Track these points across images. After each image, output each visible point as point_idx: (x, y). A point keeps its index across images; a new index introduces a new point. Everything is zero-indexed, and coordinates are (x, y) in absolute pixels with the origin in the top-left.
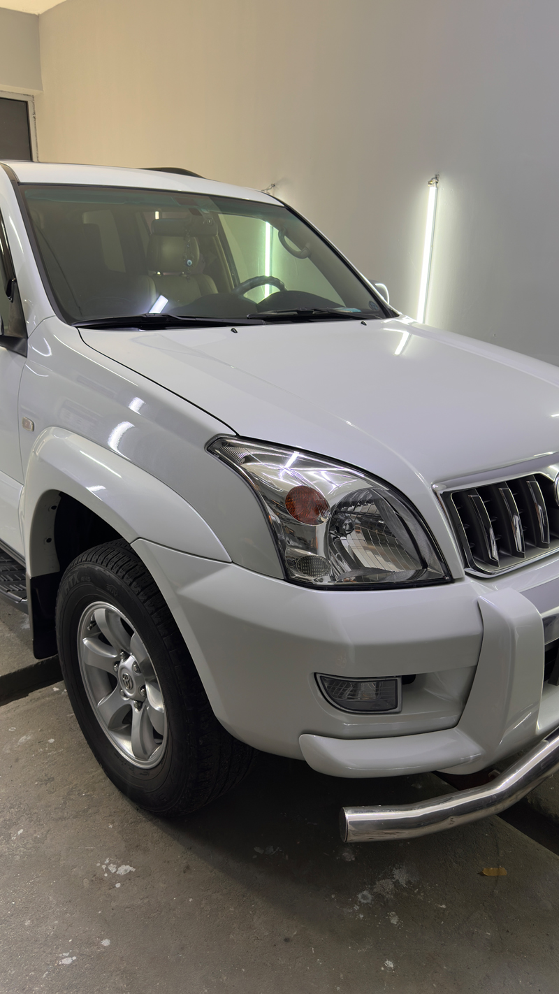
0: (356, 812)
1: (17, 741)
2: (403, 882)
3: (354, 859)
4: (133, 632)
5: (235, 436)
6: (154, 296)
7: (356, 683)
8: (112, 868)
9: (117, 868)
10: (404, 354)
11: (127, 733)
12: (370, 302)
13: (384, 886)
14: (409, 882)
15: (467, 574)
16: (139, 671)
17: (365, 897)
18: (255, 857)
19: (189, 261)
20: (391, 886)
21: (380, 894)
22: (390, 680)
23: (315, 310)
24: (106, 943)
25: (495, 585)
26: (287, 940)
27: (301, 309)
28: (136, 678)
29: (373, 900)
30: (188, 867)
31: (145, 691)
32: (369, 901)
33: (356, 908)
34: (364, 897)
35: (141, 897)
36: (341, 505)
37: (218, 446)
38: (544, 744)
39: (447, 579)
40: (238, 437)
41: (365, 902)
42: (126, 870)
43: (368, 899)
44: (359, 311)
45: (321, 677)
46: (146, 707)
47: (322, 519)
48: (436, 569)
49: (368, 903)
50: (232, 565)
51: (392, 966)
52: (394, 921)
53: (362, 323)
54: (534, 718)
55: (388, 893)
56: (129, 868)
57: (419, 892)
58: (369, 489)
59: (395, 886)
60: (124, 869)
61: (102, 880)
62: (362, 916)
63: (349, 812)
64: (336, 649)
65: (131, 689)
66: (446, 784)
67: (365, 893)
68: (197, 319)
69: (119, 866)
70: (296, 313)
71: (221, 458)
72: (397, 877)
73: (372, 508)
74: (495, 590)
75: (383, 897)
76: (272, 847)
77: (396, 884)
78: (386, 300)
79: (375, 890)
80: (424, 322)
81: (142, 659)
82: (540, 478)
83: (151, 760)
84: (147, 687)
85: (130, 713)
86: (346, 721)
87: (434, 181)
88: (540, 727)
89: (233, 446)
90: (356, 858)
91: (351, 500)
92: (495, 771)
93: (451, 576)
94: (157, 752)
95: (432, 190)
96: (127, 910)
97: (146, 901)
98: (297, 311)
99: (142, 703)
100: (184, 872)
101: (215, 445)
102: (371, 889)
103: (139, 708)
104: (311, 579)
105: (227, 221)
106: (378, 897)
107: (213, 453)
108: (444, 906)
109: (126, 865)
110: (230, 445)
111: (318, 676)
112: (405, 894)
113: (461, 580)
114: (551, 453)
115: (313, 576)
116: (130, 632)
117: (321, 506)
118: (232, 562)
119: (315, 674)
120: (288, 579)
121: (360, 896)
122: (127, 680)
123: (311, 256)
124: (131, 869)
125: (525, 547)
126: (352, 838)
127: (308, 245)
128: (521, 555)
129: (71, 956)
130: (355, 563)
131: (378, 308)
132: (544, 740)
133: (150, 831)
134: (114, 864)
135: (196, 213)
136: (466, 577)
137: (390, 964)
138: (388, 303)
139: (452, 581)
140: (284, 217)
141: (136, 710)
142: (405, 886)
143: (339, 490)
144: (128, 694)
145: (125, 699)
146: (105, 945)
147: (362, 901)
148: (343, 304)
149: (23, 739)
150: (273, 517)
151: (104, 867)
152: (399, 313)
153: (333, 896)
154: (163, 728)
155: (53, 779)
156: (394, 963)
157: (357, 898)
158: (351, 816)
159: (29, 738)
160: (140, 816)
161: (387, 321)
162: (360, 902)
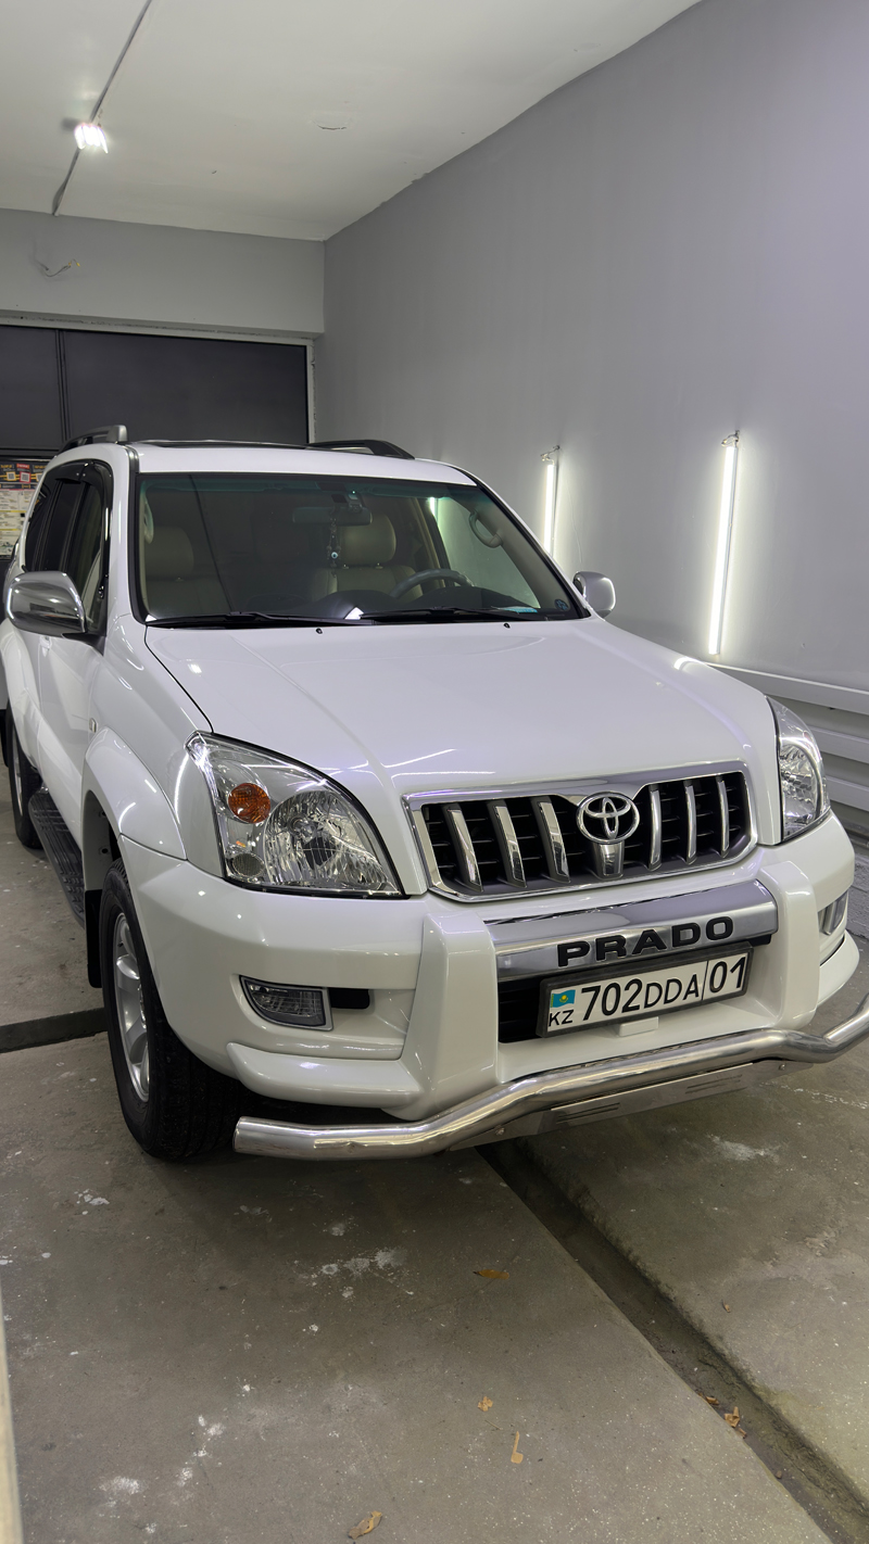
1: (58, 1076)
2: (381, 1264)
3: (342, 1235)
8: (87, 1198)
9: (93, 1199)
13: (360, 1264)
14: (387, 1264)
15: (429, 892)
17: (331, 1269)
18: (237, 1214)
20: (366, 1265)
21: (348, 1269)
22: (316, 991)
23: (459, 609)
24: (46, 1255)
26: (222, 1288)
27: (438, 608)
29: (337, 1273)
30: (162, 1211)
32: (332, 1273)
33: (314, 1276)
34: (328, 1269)
35: (102, 1226)
36: (286, 804)
40: (213, 734)
41: (327, 1273)
43: (332, 1271)
45: (247, 980)
49: (329, 1275)
50: (186, 862)
51: (316, 1330)
52: (347, 1294)
53: (505, 625)
55: (357, 1270)
56: (104, 1201)
59: (370, 1266)
60: (99, 1201)
61: (72, 1206)
62: (314, 1284)
66: (505, 1185)
67: (333, 1266)
69: (95, 1197)
72: (377, 1258)
75: (351, 1272)
76: (260, 1208)
77: (373, 1264)
79: (345, 1265)
82: (556, 799)
90: (345, 1234)
93: (403, 893)
96: (82, 1234)
97: (104, 1230)
100: (156, 1214)
102: (342, 1264)
104: (248, 879)
106: (344, 1271)
108: (412, 1293)
109: (103, 1197)
111: (244, 978)
112: (377, 1275)
113: (417, 897)
115: (250, 875)
119: (240, 976)
120: (225, 878)
121: (325, 1267)
123: (503, 544)
124: (107, 1202)
127: (499, 533)
129: (8, 1259)
133: (145, 1172)
134: (92, 1195)
136: (427, 896)
137: (315, 1328)
139: (402, 898)
142: (381, 1267)
143: (284, 789)
146: (45, 1257)
147: (325, 1271)
149: (65, 1075)
151: (80, 1195)
152: (592, 613)
153: (296, 1262)
155: (74, 1113)
156: (320, 1328)
157: (322, 1268)
159: (73, 1074)
161: (573, 622)
162: (322, 1272)
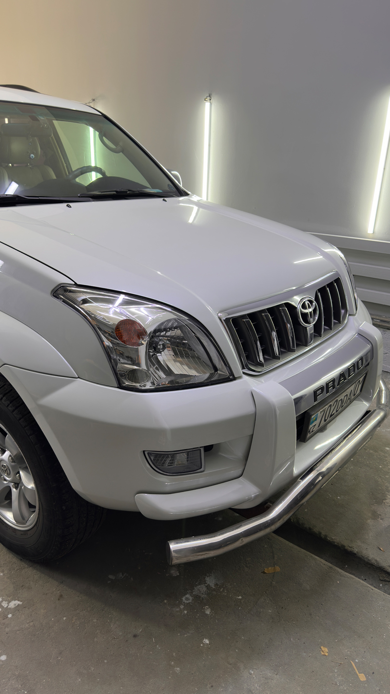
0: (177, 543)
2: (212, 585)
3: (178, 574)
4: (6, 434)
5: (74, 285)
6: (7, 182)
7: (173, 455)
8: (5, 604)
9: (8, 604)
10: (195, 222)
11: (9, 506)
12: (168, 185)
13: (201, 589)
14: (216, 585)
15: (244, 373)
16: (13, 461)
17: (187, 598)
18: (109, 582)
19: (32, 155)
20: (205, 589)
21: (197, 595)
22: (197, 449)
23: (129, 190)
24: (4, 657)
25: (262, 379)
26: (135, 636)
27: (118, 190)
28: (13, 467)
29: (193, 600)
30: (61, 596)
31: (20, 476)
33: (182, 607)
35: (28, 622)
36: (155, 331)
37: (61, 292)
38: (300, 482)
39: (231, 378)
40: (76, 285)
41: (187, 602)
42: (15, 604)
43: (189, 600)
44: (161, 191)
45: (148, 453)
46: (21, 487)
47: (143, 342)
48: (223, 371)
49: (189, 603)
50: (78, 379)
51: (208, 642)
52: (208, 612)
53: (163, 200)
54: (292, 465)
55: (203, 594)
56: (17, 602)
57: (223, 590)
58: (175, 319)
59: (207, 588)
60: (13, 604)
62: (186, 612)
63: (172, 544)
64: (158, 432)
65: (8, 475)
66: (238, 515)
67: (188, 596)
68: (40, 198)
69: (9, 602)
70: (115, 193)
71: (64, 301)
72: (208, 582)
73: (178, 332)
74: (263, 383)
75: (200, 597)
76: (121, 573)
77: (208, 587)
78: (180, 184)
79: (194, 593)
80: (207, 199)
81: (15, 453)
82: (288, 305)
83: (28, 523)
84: (21, 472)
85: (10, 492)
86: (167, 481)
87: (208, 98)
88: (296, 471)
89: (72, 292)
90: (180, 573)
91: (163, 327)
92: (269, 503)
93: (233, 375)
94: (33, 518)
95: (207, 105)
96: (18, 632)
97: (31, 624)
98: (116, 191)
99: (18, 484)
100: (59, 600)
101: (59, 292)
102: (192, 593)
103: (16, 488)
104: (138, 385)
105: (59, 125)
106: (197, 598)
107: (58, 298)
108: (240, 597)
109: (15, 600)
110: (71, 291)
111: (146, 453)
112: (215, 593)
113: (240, 377)
114: (294, 288)
115: (139, 383)
116: (5, 434)
117: (141, 333)
118: (79, 377)
119: (144, 451)
120: (121, 387)
121: (184, 599)
122: (5, 469)
123: (123, 151)
124: (20, 603)
125: (281, 353)
126: (175, 561)
127: (121, 144)
128: (278, 358)
130: (168, 372)
131: (175, 189)
132: (299, 480)
133: (31, 573)
134: (6, 601)
135: (35, 119)
136: (244, 375)
137: (207, 641)
138: (181, 186)
139: (235, 379)
140: (102, 122)
141: (14, 489)
142: (214, 587)
143: (154, 321)
144: (7, 478)
145: (5, 482)
146: (3, 659)
147: (185, 601)
148: (149, 186)
150: (107, 343)
152: (189, 193)
153: (165, 601)
154: (35, 500)
156: (210, 639)
157: (182, 600)
158: (174, 546)
160: (23, 564)
161: (181, 198)
162: (184, 602)
